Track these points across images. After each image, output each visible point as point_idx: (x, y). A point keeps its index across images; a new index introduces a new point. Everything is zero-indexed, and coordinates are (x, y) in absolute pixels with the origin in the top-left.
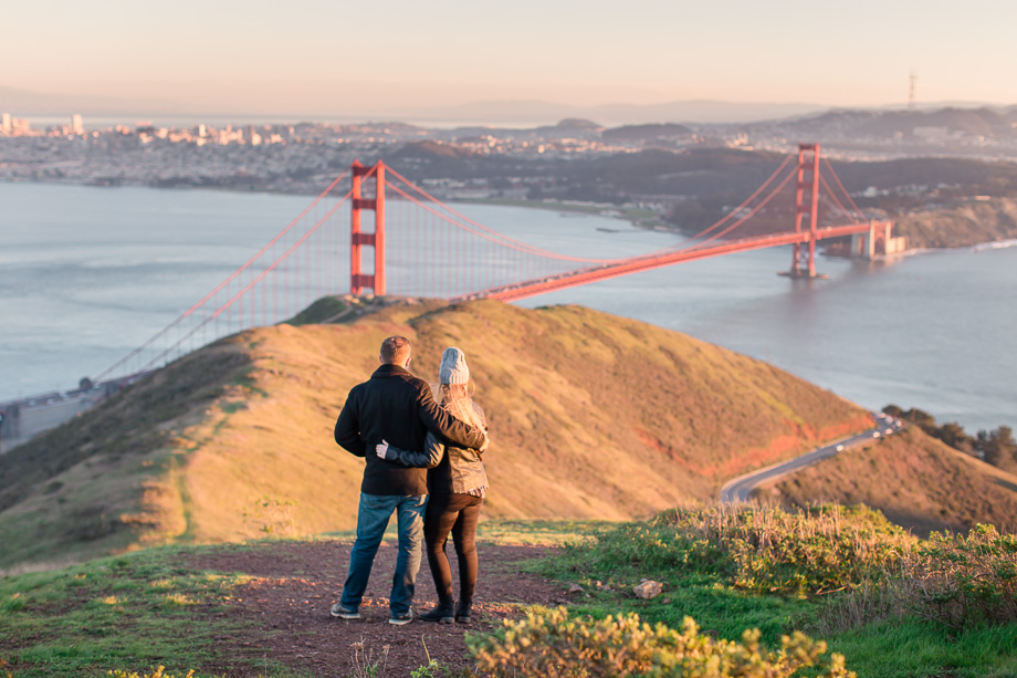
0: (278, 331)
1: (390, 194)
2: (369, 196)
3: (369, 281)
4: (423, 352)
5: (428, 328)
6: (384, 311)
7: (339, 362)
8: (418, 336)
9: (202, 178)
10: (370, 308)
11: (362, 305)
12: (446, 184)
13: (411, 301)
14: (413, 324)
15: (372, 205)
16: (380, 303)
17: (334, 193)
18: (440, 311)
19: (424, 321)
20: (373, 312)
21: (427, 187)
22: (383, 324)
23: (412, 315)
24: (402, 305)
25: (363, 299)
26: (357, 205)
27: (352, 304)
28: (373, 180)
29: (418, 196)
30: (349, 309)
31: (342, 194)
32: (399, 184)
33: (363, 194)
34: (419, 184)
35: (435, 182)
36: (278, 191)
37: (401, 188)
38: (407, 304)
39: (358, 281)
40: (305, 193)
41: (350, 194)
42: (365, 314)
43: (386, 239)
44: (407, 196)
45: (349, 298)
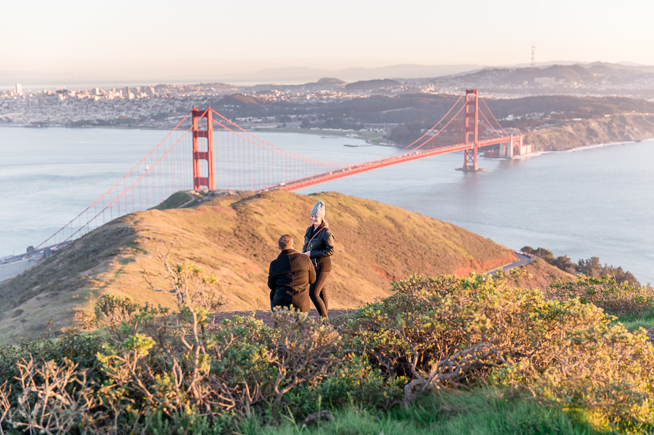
0: (151, 214)
1: (216, 127)
2: (202, 129)
3: (205, 181)
4: (241, 223)
5: (243, 209)
6: (215, 200)
7: (189, 231)
8: (238, 214)
9: (99, 120)
10: (207, 198)
11: (201, 196)
12: (250, 120)
13: (231, 193)
14: (234, 207)
15: (205, 134)
16: (213, 194)
17: (181, 128)
18: (250, 198)
19: (241, 204)
20: (209, 200)
21: (238, 122)
22: (215, 207)
23: (233, 202)
24: (226, 195)
25: (202, 193)
26: (196, 134)
27: (195, 195)
28: (206, 119)
29: (234, 128)
30: (193, 199)
31: (187, 128)
32: (222, 121)
33: (199, 127)
34: (234, 120)
35: (244, 119)
36: (146, 127)
37: (222, 123)
38: (229, 195)
39: (198, 181)
40: (163, 128)
41: (191, 128)
42: (203, 202)
43: (215, 156)
44: (227, 129)
45: (193, 192)
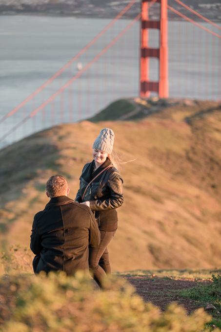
0: (80, 127)
1: (172, 16)
2: (155, 18)
3: (154, 87)
4: (196, 143)
5: (200, 124)
6: (167, 111)
7: (128, 151)
8: (193, 131)
9: (23, 5)
10: (154, 108)
11: (149, 106)
12: (217, 7)
13: (188, 103)
14: (188, 121)
15: (157, 25)
16: (163, 104)
17: (127, 16)
18: (210, 110)
19: (197, 118)
20: (158, 112)
21: (202, 10)
22: (165, 121)
23: (188, 114)
24: (181, 105)
25: (150, 102)
26: (145, 25)
27: (140, 105)
28: (158, 5)
29: (194, 18)
30: (138, 109)
31: (132, 17)
32: (179, 8)
33: (150, 16)
34: (196, 7)
35: (208, 6)
36: (82, 15)
37: (180, 11)
38: (185, 106)
39: (145, 86)
40: (104, 16)
41: (139, 17)
42: (150, 113)
43: (167, 54)
44: (186, 18)
45: (138, 100)
